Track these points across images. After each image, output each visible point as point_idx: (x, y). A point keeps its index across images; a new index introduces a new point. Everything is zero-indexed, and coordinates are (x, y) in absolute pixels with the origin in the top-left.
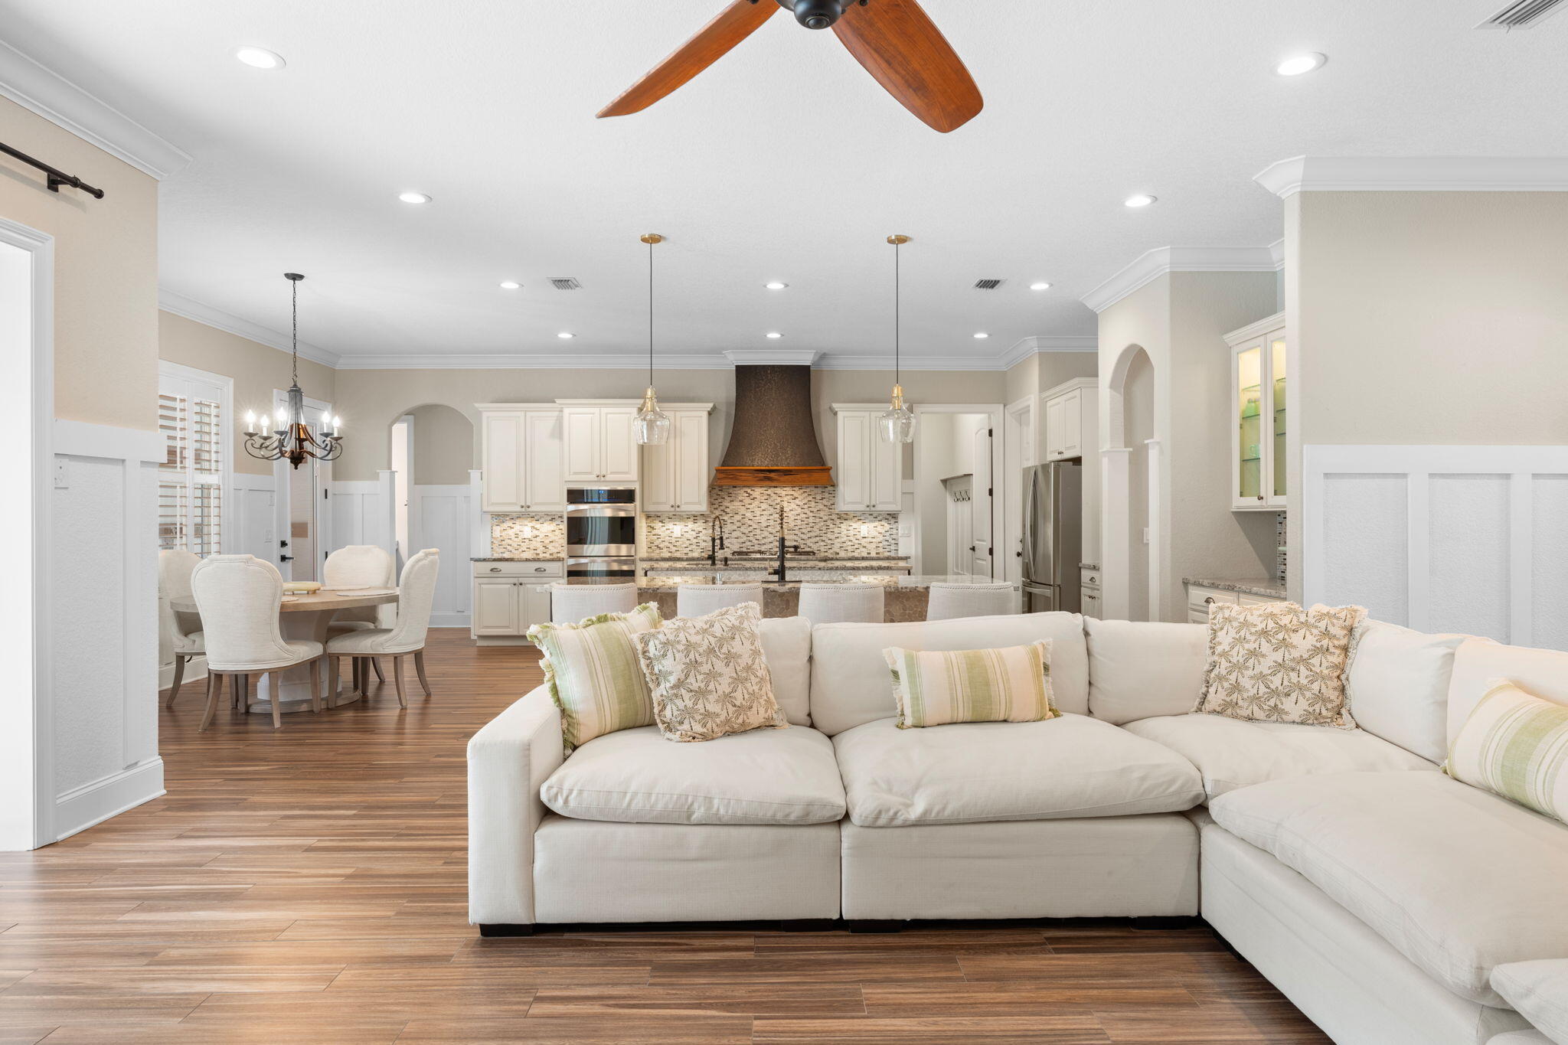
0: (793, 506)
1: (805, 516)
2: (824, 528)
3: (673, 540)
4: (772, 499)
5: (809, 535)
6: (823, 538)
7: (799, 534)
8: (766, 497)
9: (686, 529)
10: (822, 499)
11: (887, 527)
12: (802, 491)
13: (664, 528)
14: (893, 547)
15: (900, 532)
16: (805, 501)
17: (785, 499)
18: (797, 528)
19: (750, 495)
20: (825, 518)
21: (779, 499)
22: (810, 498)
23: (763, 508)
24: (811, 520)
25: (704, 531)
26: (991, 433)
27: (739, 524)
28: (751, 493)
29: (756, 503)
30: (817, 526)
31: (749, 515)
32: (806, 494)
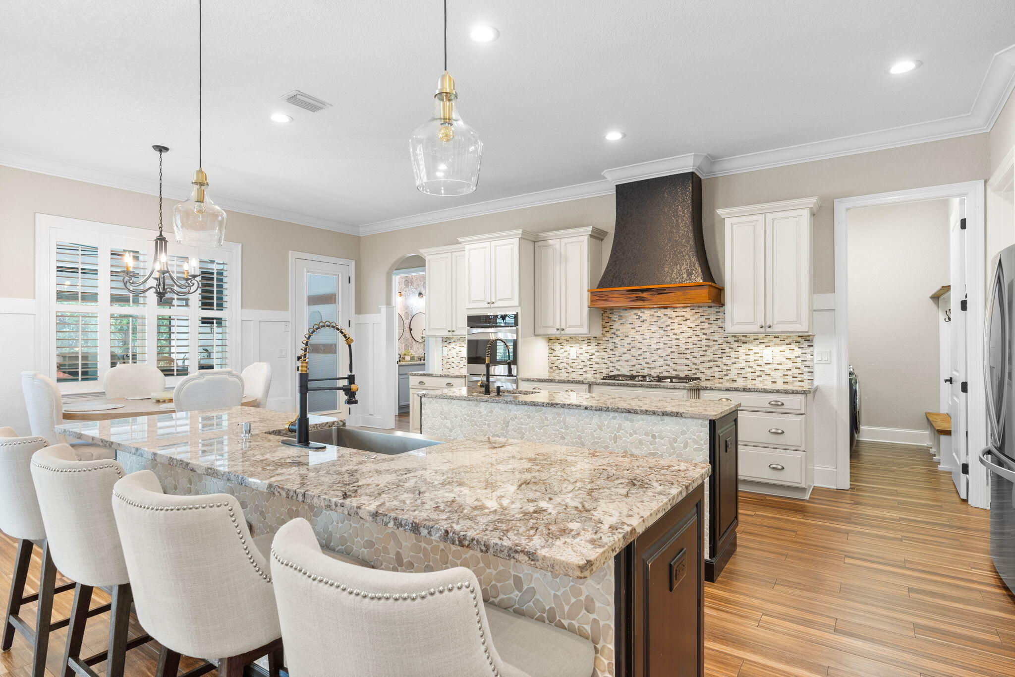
0: (684, 328)
1: (697, 338)
2: (719, 352)
3: (570, 362)
4: (662, 320)
5: (702, 359)
6: (718, 363)
7: (691, 358)
8: (656, 319)
9: (581, 351)
10: (717, 319)
11: (798, 352)
12: (694, 311)
13: (563, 350)
14: (806, 376)
15: (816, 358)
16: (698, 322)
17: (676, 320)
18: (688, 351)
19: (639, 317)
20: (720, 341)
21: (670, 321)
22: (703, 319)
23: (653, 330)
24: (704, 343)
25: (597, 354)
27: (628, 347)
28: (641, 315)
29: (646, 325)
30: (711, 350)
31: (639, 338)
32: (698, 315)
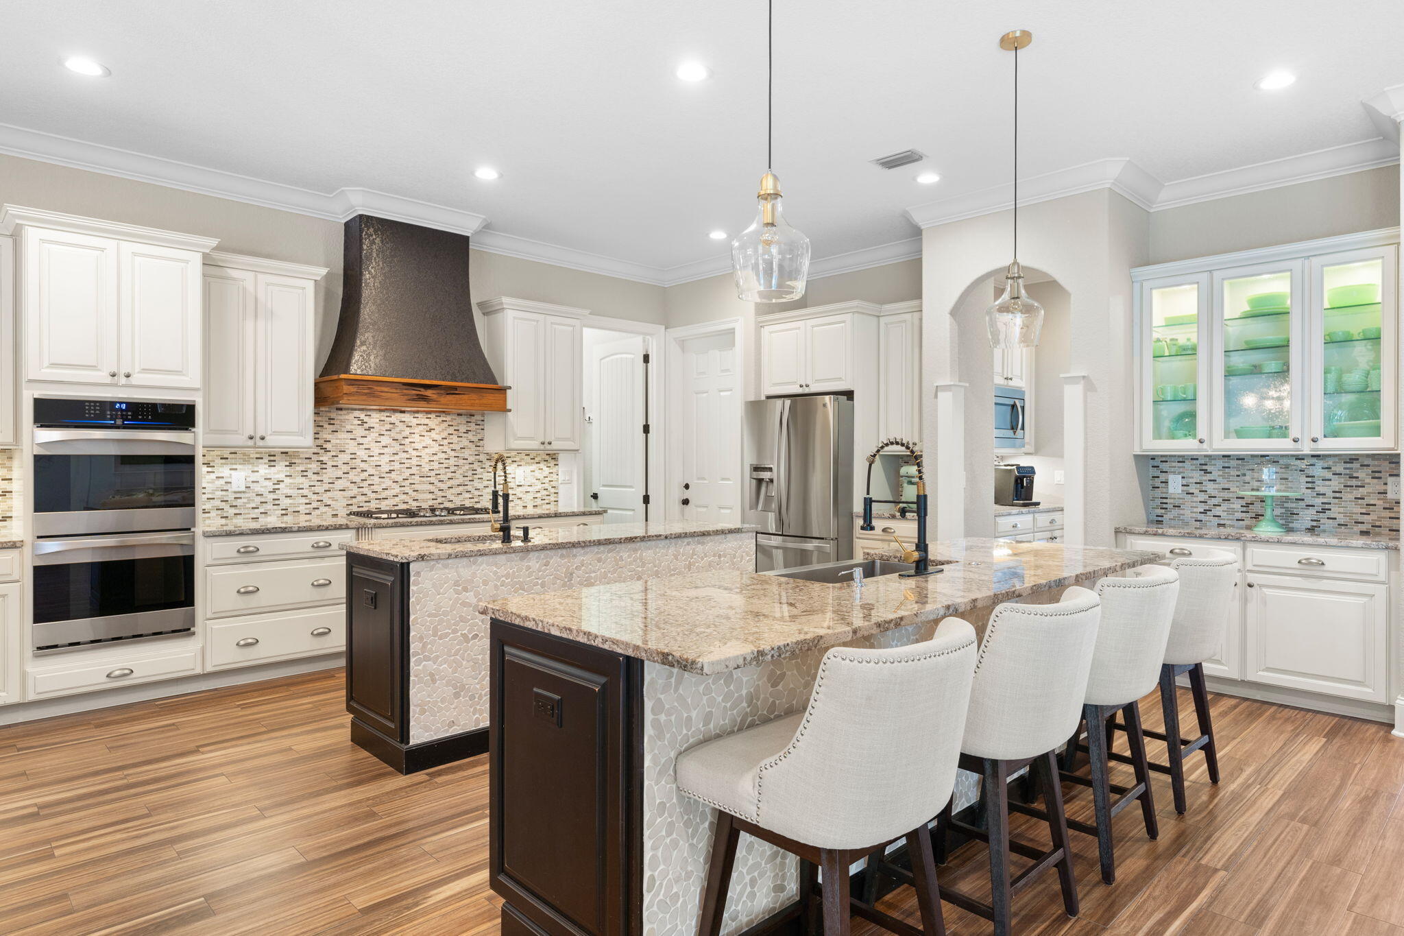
0: (428, 441)
1: (444, 456)
2: (470, 473)
3: (231, 497)
4: (398, 429)
5: (450, 483)
6: (469, 488)
7: (436, 482)
8: (388, 427)
9: (254, 477)
10: (467, 432)
11: (547, 470)
12: (440, 419)
14: (552, 498)
15: (561, 478)
16: (445, 434)
17: (417, 430)
18: (433, 473)
19: (363, 423)
20: (471, 459)
21: (408, 431)
22: (451, 430)
23: (383, 443)
24: (452, 461)
25: (288, 480)
26: (646, 359)
27: (346, 468)
28: (366, 419)
29: (373, 435)
30: (461, 471)
31: (362, 454)
32: (446, 424)
